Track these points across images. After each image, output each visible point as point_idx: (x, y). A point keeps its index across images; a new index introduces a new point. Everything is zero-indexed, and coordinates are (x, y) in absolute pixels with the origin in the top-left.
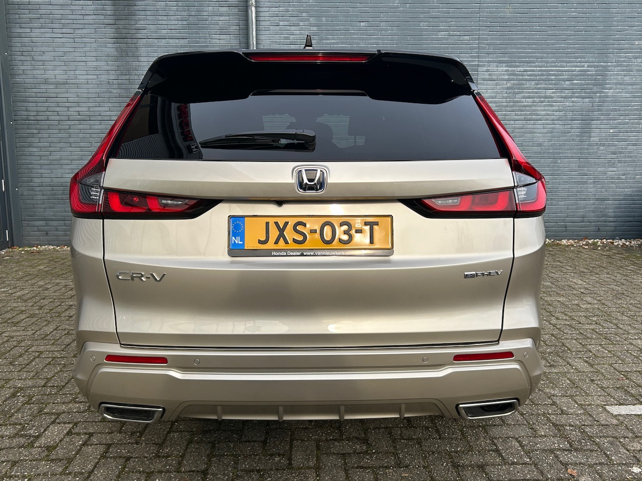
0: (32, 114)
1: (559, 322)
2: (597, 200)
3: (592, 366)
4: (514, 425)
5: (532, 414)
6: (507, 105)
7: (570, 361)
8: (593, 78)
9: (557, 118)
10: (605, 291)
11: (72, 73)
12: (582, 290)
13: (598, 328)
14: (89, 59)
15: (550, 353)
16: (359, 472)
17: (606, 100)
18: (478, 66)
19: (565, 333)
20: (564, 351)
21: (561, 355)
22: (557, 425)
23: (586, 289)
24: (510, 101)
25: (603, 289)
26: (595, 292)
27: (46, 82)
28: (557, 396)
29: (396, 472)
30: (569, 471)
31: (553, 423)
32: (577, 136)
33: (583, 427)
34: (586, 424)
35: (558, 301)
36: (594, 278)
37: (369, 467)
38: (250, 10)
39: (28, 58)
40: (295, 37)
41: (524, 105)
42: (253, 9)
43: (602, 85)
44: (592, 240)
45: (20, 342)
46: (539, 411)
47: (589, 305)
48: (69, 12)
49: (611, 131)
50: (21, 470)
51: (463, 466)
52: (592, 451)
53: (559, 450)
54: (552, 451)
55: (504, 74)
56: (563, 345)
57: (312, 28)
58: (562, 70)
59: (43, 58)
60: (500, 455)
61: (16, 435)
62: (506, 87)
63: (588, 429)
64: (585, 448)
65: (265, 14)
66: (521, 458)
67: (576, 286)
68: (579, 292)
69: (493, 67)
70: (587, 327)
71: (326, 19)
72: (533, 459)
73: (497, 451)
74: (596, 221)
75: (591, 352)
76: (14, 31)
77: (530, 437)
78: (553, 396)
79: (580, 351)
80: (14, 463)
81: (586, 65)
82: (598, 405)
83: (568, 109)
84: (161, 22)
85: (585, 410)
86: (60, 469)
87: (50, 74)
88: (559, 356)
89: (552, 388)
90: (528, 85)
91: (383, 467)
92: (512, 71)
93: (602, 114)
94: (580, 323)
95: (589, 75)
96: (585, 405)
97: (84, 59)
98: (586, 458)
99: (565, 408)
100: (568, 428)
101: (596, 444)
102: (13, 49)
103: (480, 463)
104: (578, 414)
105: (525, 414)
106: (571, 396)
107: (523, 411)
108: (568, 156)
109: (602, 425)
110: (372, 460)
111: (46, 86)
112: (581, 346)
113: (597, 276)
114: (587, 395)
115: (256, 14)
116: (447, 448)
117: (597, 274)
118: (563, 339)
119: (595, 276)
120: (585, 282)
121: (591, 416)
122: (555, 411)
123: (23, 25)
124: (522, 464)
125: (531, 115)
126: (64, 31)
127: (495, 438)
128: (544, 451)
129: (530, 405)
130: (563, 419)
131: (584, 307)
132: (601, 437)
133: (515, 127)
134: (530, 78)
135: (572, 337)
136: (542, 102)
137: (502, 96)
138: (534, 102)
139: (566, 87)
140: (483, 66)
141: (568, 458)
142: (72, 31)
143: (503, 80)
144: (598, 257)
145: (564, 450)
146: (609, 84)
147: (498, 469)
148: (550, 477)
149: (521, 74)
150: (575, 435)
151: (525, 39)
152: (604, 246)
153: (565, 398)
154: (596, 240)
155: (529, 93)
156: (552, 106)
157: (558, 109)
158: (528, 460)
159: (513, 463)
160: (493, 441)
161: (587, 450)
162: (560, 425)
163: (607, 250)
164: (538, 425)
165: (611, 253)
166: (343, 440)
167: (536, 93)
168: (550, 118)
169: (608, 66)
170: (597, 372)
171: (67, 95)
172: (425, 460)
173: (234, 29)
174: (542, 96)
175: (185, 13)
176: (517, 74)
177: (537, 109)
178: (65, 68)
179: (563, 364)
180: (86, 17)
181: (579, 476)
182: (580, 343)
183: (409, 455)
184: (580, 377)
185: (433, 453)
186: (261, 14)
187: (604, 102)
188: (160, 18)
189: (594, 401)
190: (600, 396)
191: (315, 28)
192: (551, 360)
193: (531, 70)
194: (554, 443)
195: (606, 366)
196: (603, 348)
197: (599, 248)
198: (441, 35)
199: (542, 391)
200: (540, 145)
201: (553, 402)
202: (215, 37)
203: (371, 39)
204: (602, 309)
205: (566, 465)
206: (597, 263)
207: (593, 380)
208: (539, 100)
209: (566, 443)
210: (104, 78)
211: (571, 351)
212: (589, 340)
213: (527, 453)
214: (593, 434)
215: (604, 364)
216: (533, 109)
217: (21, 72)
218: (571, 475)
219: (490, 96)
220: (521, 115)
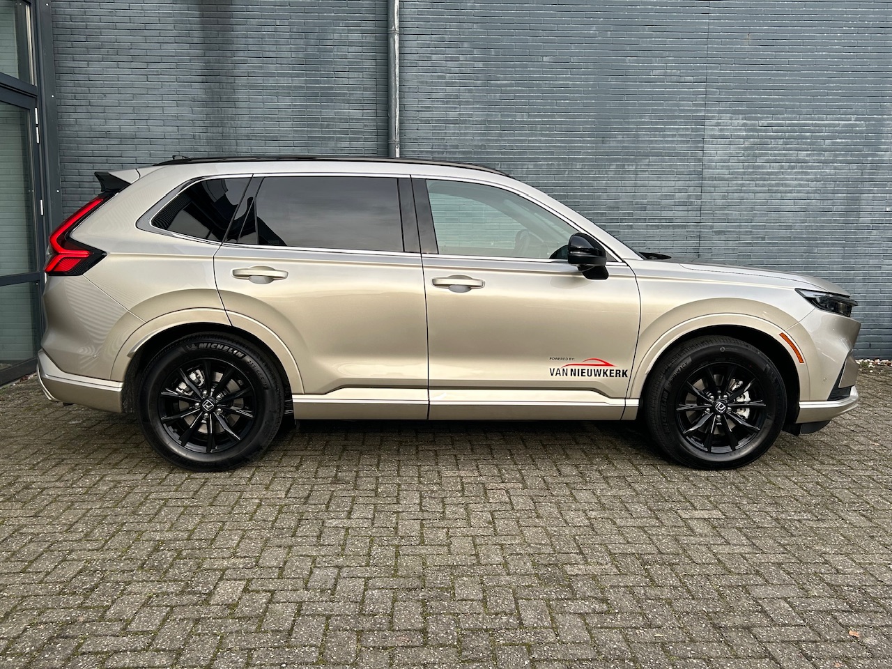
0: (86, 179)
1: (825, 467)
2: (868, 303)
3: (870, 520)
4: (780, 585)
5: (801, 574)
6: (744, 172)
7: (842, 514)
8: (862, 136)
9: (813, 190)
10: (882, 429)
11: (144, 123)
12: (852, 428)
13: (876, 475)
14: (166, 103)
15: (816, 505)
16: (605, 632)
17: (880, 167)
18: (705, 117)
19: (834, 481)
20: (833, 502)
21: (830, 507)
22: (833, 585)
23: (857, 426)
24: (748, 166)
25: (880, 426)
26: (870, 430)
27: (107, 135)
28: (830, 554)
29: (648, 633)
30: (851, 632)
31: (827, 583)
32: (841, 216)
33: (864, 587)
34: (867, 584)
35: (821, 441)
36: (867, 412)
37: (615, 628)
38: (392, 39)
39: (83, 102)
40: (452, 77)
41: (768, 172)
42: (396, 37)
43: (875, 145)
44: (861, 361)
45: (132, 488)
46: (809, 570)
47: (863, 446)
48: (140, 39)
49: (888, 209)
50: (208, 628)
51: (726, 628)
52: (876, 612)
53: (837, 611)
54: (829, 612)
55: (741, 129)
56: (832, 495)
57: (476, 64)
58: (821, 124)
59: (104, 102)
60: (768, 616)
61: (182, 593)
62: (742, 148)
63: (870, 590)
64: (868, 609)
65: (413, 44)
66: (793, 619)
67: (844, 422)
68: (847, 430)
69: (725, 119)
70: (862, 473)
71: (495, 52)
72: (807, 621)
73: (763, 612)
74: (866, 333)
75: (869, 504)
76: (64, 65)
77: (802, 597)
78: (825, 554)
79: (854, 503)
80: (197, 621)
81: (854, 117)
82: (881, 564)
83: (828, 178)
84: (267, 54)
85: (866, 569)
86: (253, 628)
87: (113, 125)
88: (828, 509)
89: (823, 545)
90: (773, 144)
91: (631, 628)
92: (752, 125)
93: (875, 186)
94: (852, 469)
95: (857, 132)
96: (865, 564)
97: (160, 103)
98: (870, 620)
99: (841, 567)
100: (846, 588)
101: (881, 606)
102: (63, 89)
103: (745, 625)
104: (857, 573)
105: (792, 573)
106: (847, 555)
107: (789, 570)
108: (829, 243)
109: (887, 586)
110: (617, 620)
111: (106, 141)
112: (855, 496)
113: (871, 409)
114: (867, 553)
115: (400, 44)
116: (704, 609)
117: (870, 406)
118: (831, 489)
119: (868, 409)
120: (855, 416)
121: (872, 575)
122: (829, 570)
123: (77, 57)
124: (795, 626)
125: (777, 185)
126: (134, 65)
127: (760, 599)
128: (819, 612)
129: (798, 563)
130: (840, 579)
131: (855, 449)
132: (886, 598)
133: (755, 202)
134: (777, 136)
135: (842, 486)
136: (793, 168)
137: (738, 160)
138: (782, 167)
139: (826, 148)
140: (712, 118)
141: (849, 619)
142: (144, 65)
143: (739, 137)
144: (870, 383)
145: (843, 611)
146: (885, 144)
147: (767, 631)
148: (828, 638)
149: (765, 130)
150: (854, 596)
151: (769, 81)
152: (878, 368)
153: (840, 556)
154: (866, 361)
155: (775, 155)
156: (807, 174)
157: (815, 178)
158: (802, 622)
159: (784, 625)
160: (757, 602)
161: (870, 612)
162: (837, 586)
163: (882, 375)
164: (810, 585)
165: (888, 378)
166: (577, 599)
167: (785, 155)
168: (804, 190)
169: (884, 120)
170: (877, 527)
171: (136, 154)
172: (680, 622)
173: (369, 64)
174: (793, 160)
175: (302, 42)
176: (759, 129)
177: (786, 178)
178: (133, 116)
179: (834, 518)
180: (165, 46)
181: (862, 637)
182: (854, 493)
183: (660, 615)
184: (856, 533)
185: (688, 613)
186: (407, 44)
187: (877, 168)
188: (267, 47)
189: (875, 559)
190: (882, 554)
191: (480, 64)
192: (818, 513)
193: (778, 123)
194: (831, 605)
195: (888, 520)
196: (884, 498)
197: (871, 371)
198: (654, 74)
199: (810, 548)
200: (790, 227)
201: (825, 560)
202: (341, 75)
203: (557, 79)
204: (880, 452)
205: (847, 627)
206: (869, 391)
207: (873, 536)
208: (789, 166)
209: (845, 604)
210: (188, 130)
211: (843, 503)
212: (865, 490)
213: (800, 614)
214: (877, 595)
215: (885, 518)
216: (780, 178)
217: (72, 121)
218: (853, 636)
219: (722, 159)
220: (764, 186)
